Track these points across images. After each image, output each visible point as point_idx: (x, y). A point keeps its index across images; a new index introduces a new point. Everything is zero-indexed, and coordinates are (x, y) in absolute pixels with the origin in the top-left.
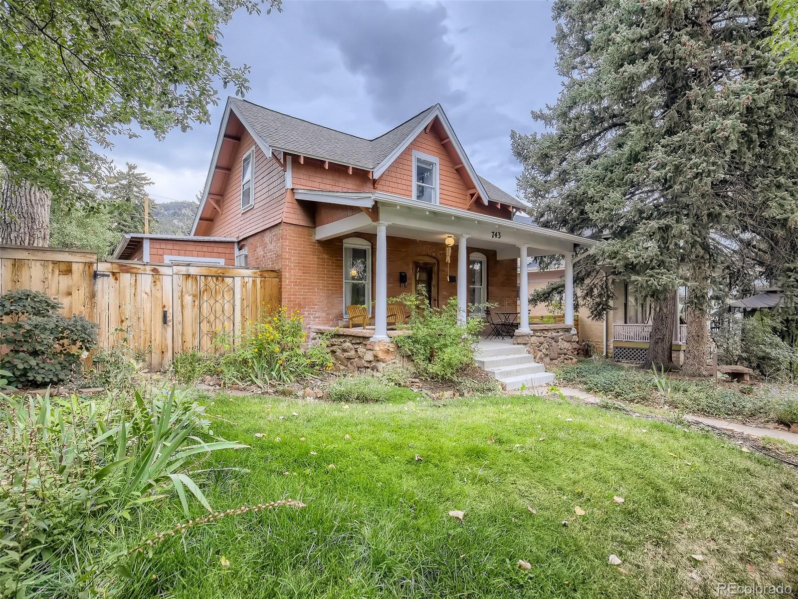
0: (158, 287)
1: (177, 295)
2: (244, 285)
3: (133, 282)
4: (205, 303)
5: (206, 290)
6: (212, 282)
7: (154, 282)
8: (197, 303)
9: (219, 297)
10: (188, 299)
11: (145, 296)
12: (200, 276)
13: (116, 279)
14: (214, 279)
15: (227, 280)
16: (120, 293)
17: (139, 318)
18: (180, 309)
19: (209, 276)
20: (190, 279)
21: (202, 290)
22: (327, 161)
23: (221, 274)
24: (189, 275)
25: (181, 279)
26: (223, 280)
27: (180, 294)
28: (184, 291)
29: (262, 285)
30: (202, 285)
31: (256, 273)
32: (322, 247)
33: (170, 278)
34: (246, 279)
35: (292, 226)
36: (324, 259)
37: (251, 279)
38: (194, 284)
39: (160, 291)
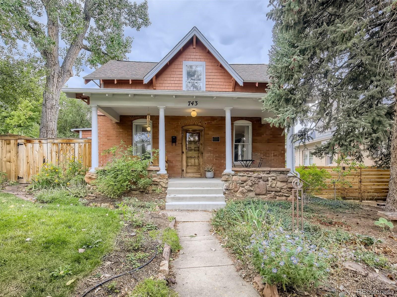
0: (42, 148)
1: (49, 151)
2: (80, 147)
3: (32, 147)
4: (61, 155)
5: (62, 150)
6: (65, 146)
7: (40, 146)
8: (58, 155)
9: (68, 153)
10: (54, 154)
11: (37, 152)
12: (59, 143)
13: (26, 146)
14: (66, 144)
15: (71, 145)
16: (27, 151)
17: (34, 162)
18: (50, 158)
19: (63, 143)
20: (55, 145)
21: (60, 150)
22: (130, 79)
23: (68, 142)
24: (54, 143)
25: (51, 145)
26: (70, 145)
27: (50, 151)
28: (52, 150)
29: (89, 146)
30: (60, 147)
31: (85, 141)
32: (119, 125)
33: (46, 144)
34: (81, 144)
35: (102, 116)
36: (120, 132)
37: (83, 144)
38: (57, 147)
39: (42, 150)
